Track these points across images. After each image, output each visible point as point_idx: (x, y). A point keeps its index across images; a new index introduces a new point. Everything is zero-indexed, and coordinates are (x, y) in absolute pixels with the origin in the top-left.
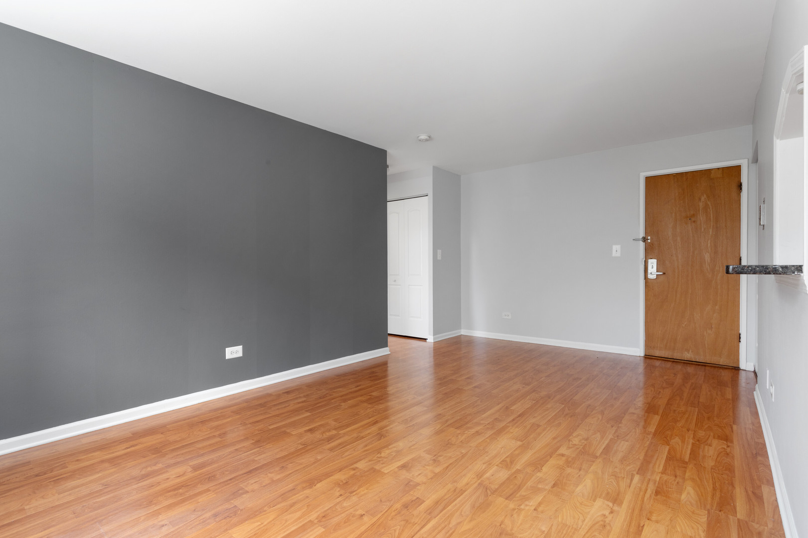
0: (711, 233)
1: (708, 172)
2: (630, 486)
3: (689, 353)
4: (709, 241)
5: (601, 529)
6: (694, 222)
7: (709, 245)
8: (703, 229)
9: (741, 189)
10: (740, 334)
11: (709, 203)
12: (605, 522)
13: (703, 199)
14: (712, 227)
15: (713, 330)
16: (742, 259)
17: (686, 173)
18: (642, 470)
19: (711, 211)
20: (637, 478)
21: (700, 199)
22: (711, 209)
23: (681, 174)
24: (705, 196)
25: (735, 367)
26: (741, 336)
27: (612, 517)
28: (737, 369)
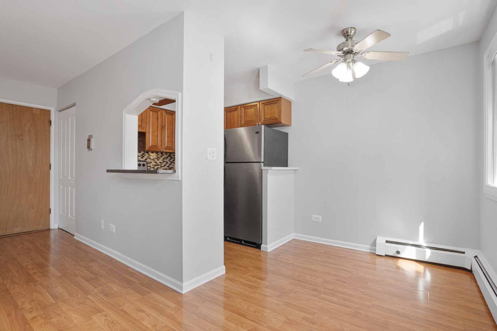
0: (33, 148)
1: (31, 109)
2: (94, 302)
3: (18, 228)
4: (32, 153)
5: (114, 324)
6: (21, 139)
7: (32, 155)
8: (27, 145)
9: (51, 124)
10: (50, 209)
11: (31, 129)
12: (110, 321)
13: (27, 125)
14: (33, 144)
15: (34, 209)
16: (51, 165)
17: (16, 106)
18: (86, 293)
19: (33, 134)
20: (89, 297)
21: (26, 125)
22: (33, 133)
23: (12, 105)
24: (29, 124)
25: (48, 229)
26: (51, 210)
27: (109, 317)
28: (49, 230)
